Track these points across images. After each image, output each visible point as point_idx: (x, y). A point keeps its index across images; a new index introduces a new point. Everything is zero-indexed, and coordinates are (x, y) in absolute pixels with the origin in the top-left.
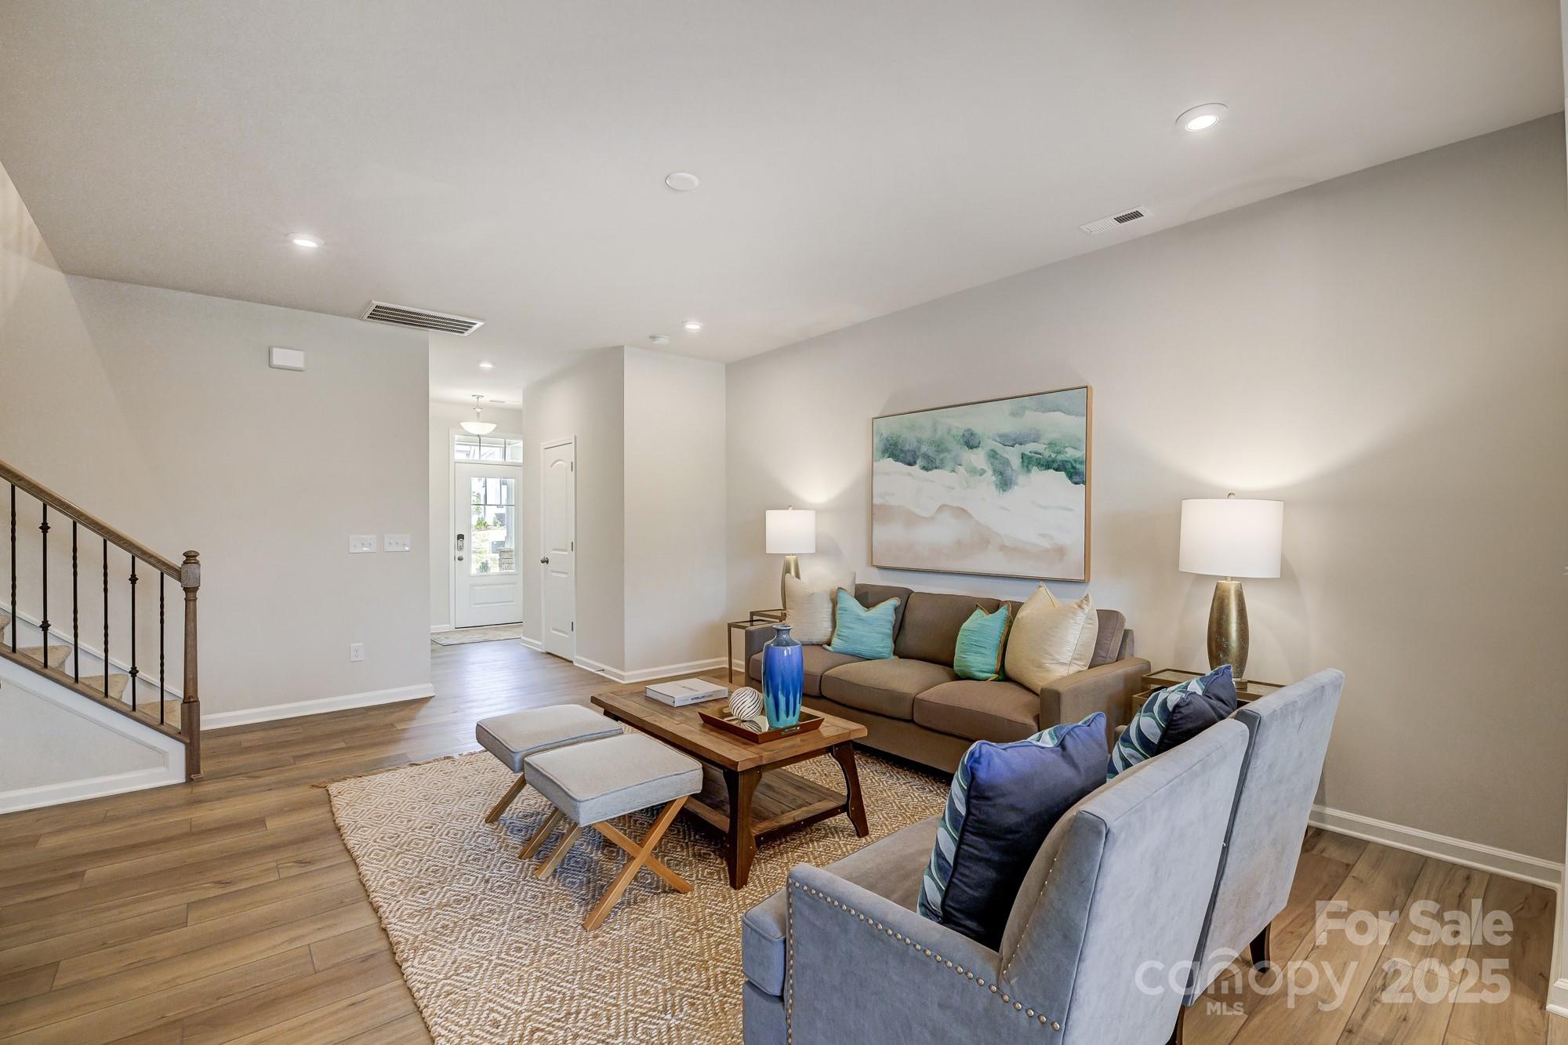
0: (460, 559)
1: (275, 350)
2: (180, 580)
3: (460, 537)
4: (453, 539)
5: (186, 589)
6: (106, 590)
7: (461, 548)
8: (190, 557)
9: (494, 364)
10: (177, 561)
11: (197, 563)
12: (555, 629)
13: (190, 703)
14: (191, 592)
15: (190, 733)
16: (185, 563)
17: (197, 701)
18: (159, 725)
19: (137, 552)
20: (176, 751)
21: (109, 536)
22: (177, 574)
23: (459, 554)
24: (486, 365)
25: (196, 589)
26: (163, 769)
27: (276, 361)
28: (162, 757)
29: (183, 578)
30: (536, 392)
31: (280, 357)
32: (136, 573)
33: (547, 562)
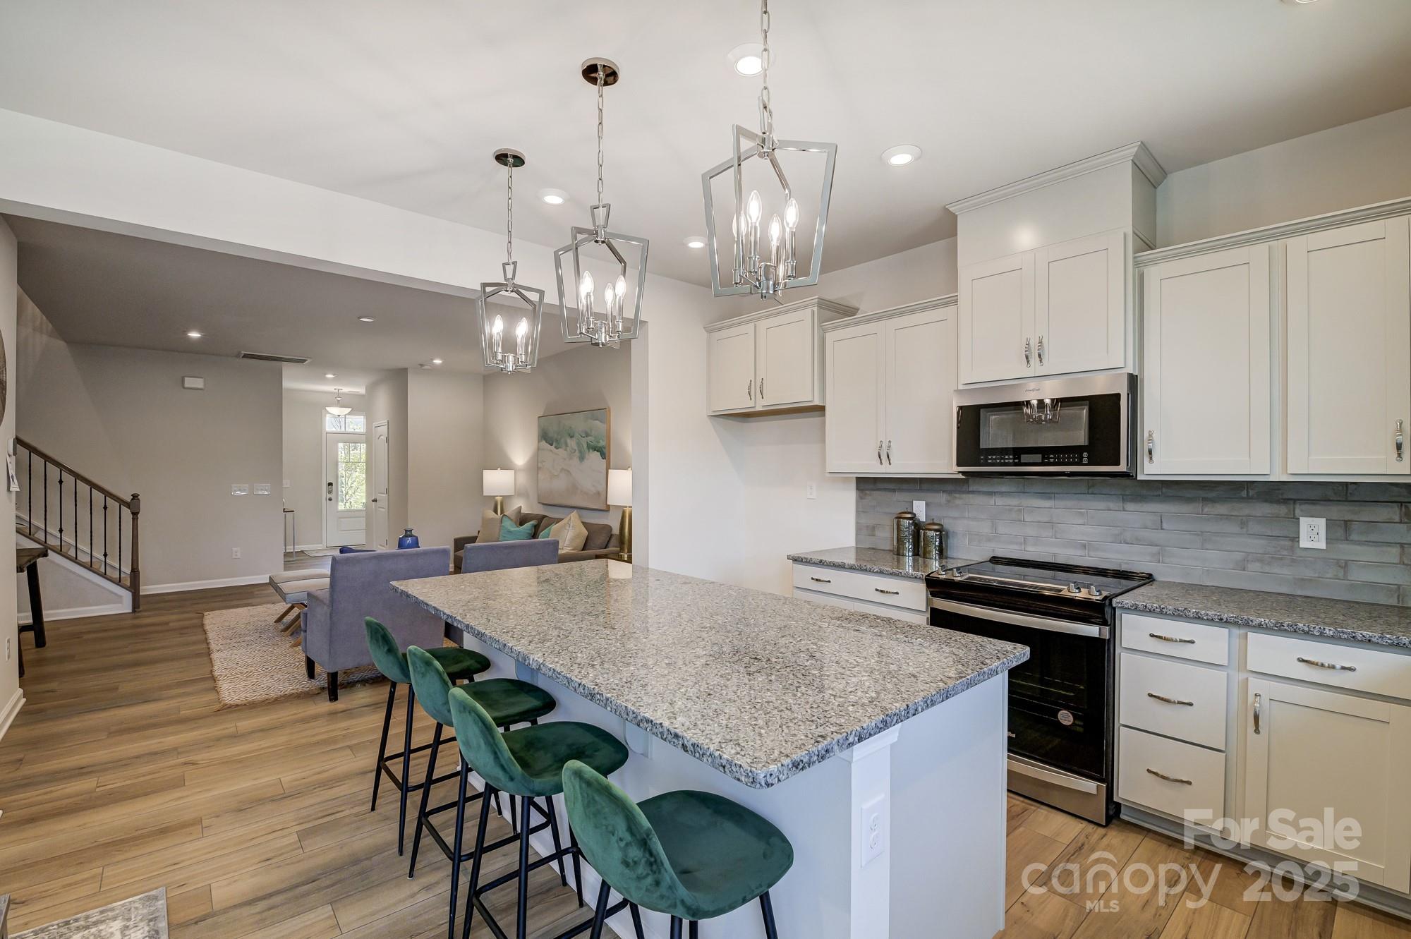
0: (330, 499)
1: (186, 379)
2: (129, 508)
3: (330, 484)
4: (324, 487)
5: (132, 513)
6: (91, 513)
7: (330, 492)
8: (135, 497)
9: (334, 375)
10: (128, 499)
11: (139, 499)
12: (381, 545)
13: (135, 572)
14: (135, 515)
15: (134, 587)
16: (132, 499)
17: (138, 571)
18: (118, 582)
19: (107, 494)
20: (127, 596)
21: (93, 485)
22: (128, 505)
23: (329, 496)
24: (330, 376)
25: (138, 513)
26: (120, 605)
27: (186, 385)
28: (119, 599)
29: (131, 507)
30: (372, 388)
31: (189, 382)
32: (107, 504)
33: (376, 501)
